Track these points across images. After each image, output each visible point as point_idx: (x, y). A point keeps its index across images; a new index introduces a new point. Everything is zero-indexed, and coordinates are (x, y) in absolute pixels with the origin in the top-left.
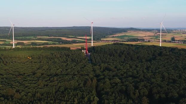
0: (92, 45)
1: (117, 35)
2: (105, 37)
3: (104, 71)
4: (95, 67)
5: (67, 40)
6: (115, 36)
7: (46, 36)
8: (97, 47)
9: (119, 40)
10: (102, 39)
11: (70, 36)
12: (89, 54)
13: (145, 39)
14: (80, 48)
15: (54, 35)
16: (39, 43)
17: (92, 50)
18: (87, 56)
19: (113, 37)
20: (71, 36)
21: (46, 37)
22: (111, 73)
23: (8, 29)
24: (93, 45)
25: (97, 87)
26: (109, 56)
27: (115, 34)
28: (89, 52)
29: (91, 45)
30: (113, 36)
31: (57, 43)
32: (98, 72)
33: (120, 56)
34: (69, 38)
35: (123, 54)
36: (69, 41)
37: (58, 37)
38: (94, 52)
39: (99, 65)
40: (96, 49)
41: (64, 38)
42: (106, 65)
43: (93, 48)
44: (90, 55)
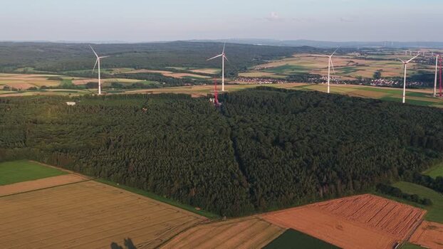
0: (223, 90)
1: (270, 65)
2: (245, 70)
3: (238, 122)
4: (229, 119)
5: (173, 78)
6: (265, 66)
7: (129, 67)
8: (232, 94)
9: (271, 76)
10: (240, 74)
11: (177, 68)
12: (220, 104)
13: (323, 75)
14: (205, 94)
15: (145, 66)
16: (126, 85)
17: (224, 97)
18: (217, 107)
19: (262, 70)
20: (179, 69)
21: (130, 69)
22: (245, 124)
23: (42, 51)
24: (225, 89)
25: (232, 134)
26: (246, 107)
27: (267, 63)
28: (219, 102)
29: (221, 89)
30: (262, 66)
31: (157, 83)
32: (233, 123)
33: (261, 107)
34: (177, 72)
35: (265, 104)
36: (178, 79)
37: (153, 69)
38: (227, 101)
39: (234, 117)
40: (230, 97)
41: (166, 74)
42: (242, 117)
43: (226, 94)
44: (222, 106)
